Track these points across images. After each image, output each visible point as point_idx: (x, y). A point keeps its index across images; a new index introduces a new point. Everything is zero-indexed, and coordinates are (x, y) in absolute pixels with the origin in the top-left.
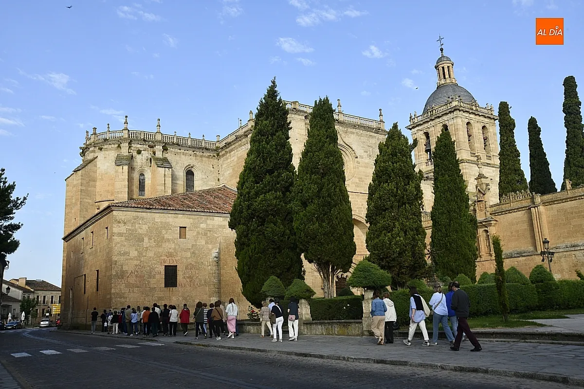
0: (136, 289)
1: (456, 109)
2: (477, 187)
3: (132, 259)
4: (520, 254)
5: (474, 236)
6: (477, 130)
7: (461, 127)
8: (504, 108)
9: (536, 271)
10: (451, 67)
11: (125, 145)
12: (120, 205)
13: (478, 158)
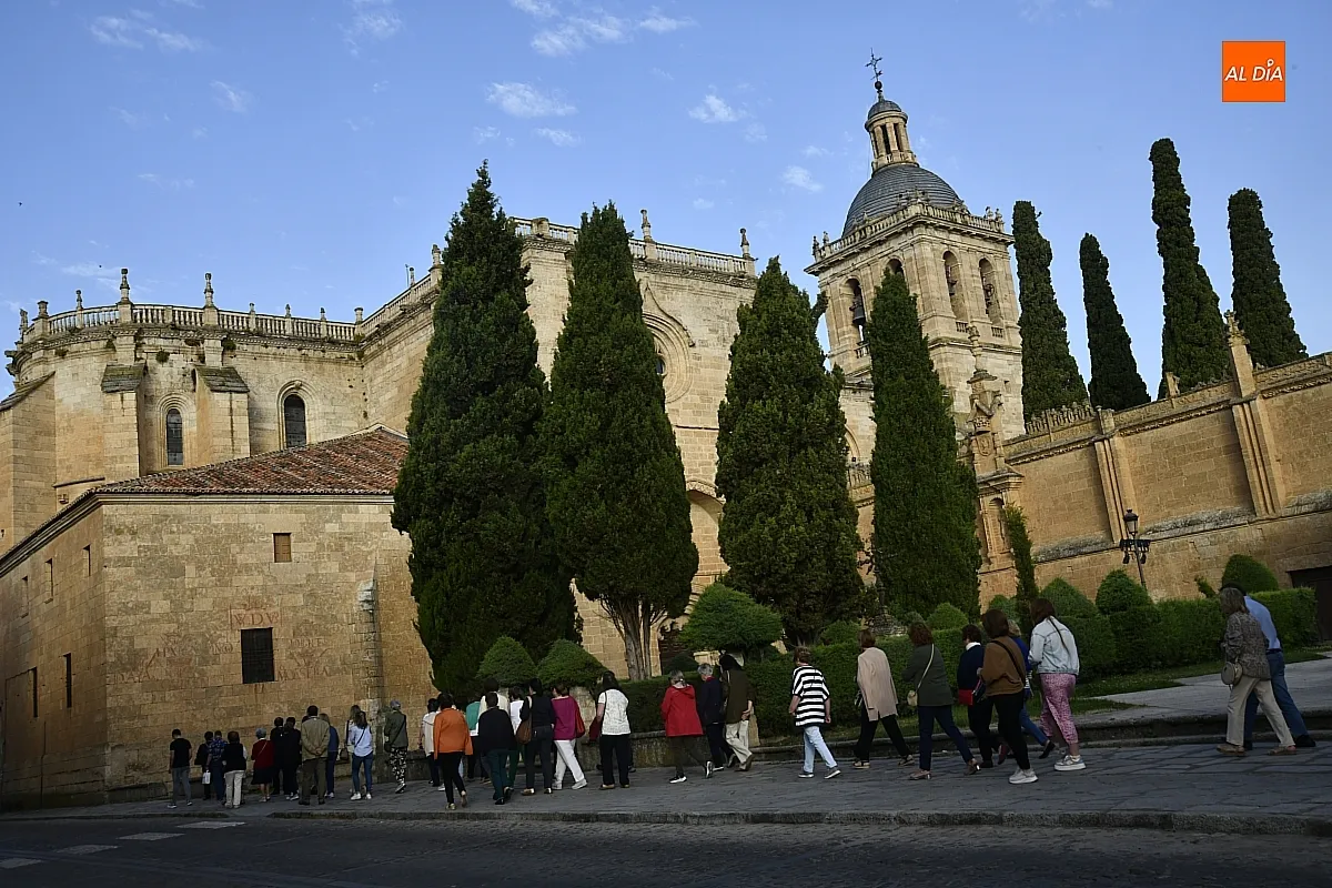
0: (169, 695)
1: (917, 223)
2: (972, 401)
3: (155, 621)
4: (1077, 550)
5: (972, 514)
6: (967, 268)
7: (931, 263)
8: (1025, 215)
9: (1109, 585)
10: (901, 127)
11: (125, 343)
12: (120, 489)
13: (973, 333)
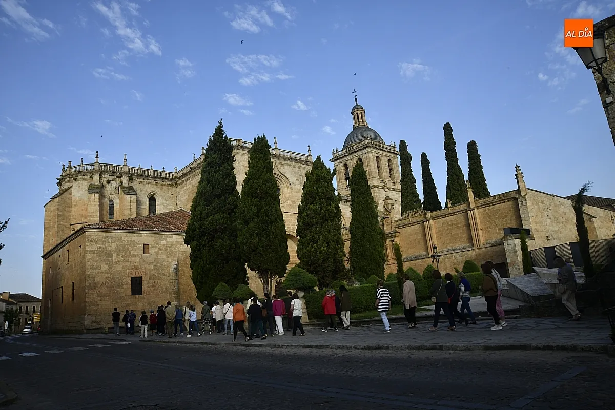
0: (106, 298)
1: (368, 146)
2: (384, 207)
3: (102, 272)
4: (417, 258)
5: (383, 245)
6: (384, 162)
7: (372, 160)
8: (403, 145)
9: (427, 270)
10: (363, 114)
11: (96, 177)
12: (92, 226)
13: (385, 184)
